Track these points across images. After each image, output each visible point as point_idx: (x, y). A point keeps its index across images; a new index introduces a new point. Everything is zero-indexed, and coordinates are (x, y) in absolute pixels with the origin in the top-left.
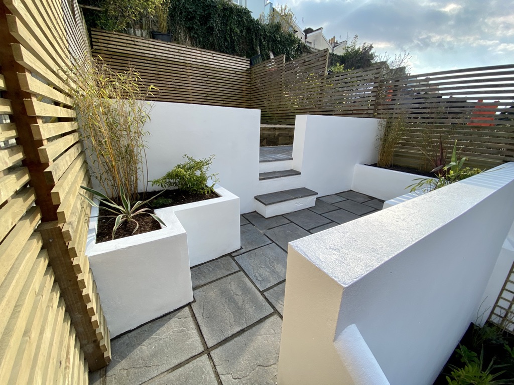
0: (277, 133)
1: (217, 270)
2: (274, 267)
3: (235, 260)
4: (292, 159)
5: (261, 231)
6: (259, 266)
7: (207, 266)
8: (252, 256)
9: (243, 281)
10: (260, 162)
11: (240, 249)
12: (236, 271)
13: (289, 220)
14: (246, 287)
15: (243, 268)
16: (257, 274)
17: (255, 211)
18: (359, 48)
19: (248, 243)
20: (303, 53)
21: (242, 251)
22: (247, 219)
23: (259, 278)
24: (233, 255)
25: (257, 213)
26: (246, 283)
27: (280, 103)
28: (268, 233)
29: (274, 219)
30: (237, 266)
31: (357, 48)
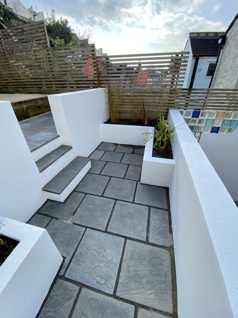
0: (24, 106)
1: (59, 310)
2: (104, 257)
3: (67, 280)
4: (59, 136)
5: (69, 222)
6: (93, 266)
7: (45, 313)
8: (80, 259)
9: (92, 299)
10: (31, 151)
11: (63, 261)
12: (77, 292)
13: (83, 193)
14: (98, 304)
15: (81, 281)
16: (97, 278)
17: (48, 200)
18: (58, 21)
19: (66, 246)
20: (11, 19)
21: (67, 261)
22: (46, 215)
23: (102, 282)
24: (62, 273)
25: (52, 201)
26: (97, 299)
27: (11, 72)
28: (76, 219)
29: (70, 199)
30: (75, 286)
31: (56, 20)
